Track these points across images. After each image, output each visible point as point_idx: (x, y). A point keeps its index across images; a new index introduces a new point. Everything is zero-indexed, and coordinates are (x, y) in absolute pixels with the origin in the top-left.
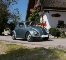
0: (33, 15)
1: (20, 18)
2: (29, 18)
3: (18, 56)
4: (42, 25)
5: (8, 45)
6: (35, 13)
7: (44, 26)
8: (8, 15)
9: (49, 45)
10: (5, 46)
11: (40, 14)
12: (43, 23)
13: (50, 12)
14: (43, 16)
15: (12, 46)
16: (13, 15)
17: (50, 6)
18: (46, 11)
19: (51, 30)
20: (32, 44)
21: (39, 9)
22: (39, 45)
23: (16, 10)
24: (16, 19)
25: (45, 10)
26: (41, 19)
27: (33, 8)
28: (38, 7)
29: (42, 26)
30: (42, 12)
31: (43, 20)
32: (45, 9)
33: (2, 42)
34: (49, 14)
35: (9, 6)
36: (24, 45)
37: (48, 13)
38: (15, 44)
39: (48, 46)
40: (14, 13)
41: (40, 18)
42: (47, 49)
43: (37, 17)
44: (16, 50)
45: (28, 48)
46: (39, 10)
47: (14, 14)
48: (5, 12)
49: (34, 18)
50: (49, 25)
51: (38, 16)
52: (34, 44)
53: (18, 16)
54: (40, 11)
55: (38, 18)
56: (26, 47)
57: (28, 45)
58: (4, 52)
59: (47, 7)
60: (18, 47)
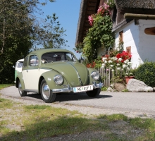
0: (95, 30)
1: (62, 40)
2: (86, 39)
3: (55, 136)
4: (119, 57)
5: (28, 108)
6: (102, 24)
7: (124, 59)
8: (32, 31)
9: (138, 110)
10: (23, 110)
11: (114, 27)
12: (121, 51)
13: (140, 21)
14: (121, 33)
15: (41, 110)
16: (43, 31)
17: (141, 7)
18: (129, 20)
19: (144, 70)
20: (91, 106)
21: (112, 13)
22: (112, 108)
23: (53, 19)
24: (51, 42)
25: (126, 17)
26: (117, 41)
27: (96, 12)
28: (110, 8)
29: (120, 59)
30: (119, 21)
31: (121, 43)
32: (126, 14)
33: (16, 100)
34: (137, 26)
35: (34, 8)
36: (71, 109)
37: (136, 23)
38: (49, 107)
39: (134, 111)
40: (45, 27)
41: (114, 38)
42: (131, 120)
43: (106, 37)
44: (50, 121)
45: (82, 115)
46: (111, 18)
47: (47, 29)
48: (22, 24)
49: (99, 39)
50: (138, 56)
51: (108, 32)
52: (98, 107)
53: (56, 33)
54: (114, 20)
55: (108, 38)
56: (77, 112)
57: (82, 108)
58: (18, 124)
59: (133, 9)
60: (54, 113)
